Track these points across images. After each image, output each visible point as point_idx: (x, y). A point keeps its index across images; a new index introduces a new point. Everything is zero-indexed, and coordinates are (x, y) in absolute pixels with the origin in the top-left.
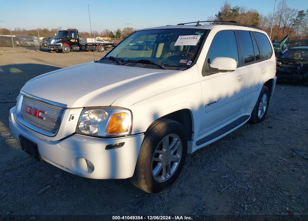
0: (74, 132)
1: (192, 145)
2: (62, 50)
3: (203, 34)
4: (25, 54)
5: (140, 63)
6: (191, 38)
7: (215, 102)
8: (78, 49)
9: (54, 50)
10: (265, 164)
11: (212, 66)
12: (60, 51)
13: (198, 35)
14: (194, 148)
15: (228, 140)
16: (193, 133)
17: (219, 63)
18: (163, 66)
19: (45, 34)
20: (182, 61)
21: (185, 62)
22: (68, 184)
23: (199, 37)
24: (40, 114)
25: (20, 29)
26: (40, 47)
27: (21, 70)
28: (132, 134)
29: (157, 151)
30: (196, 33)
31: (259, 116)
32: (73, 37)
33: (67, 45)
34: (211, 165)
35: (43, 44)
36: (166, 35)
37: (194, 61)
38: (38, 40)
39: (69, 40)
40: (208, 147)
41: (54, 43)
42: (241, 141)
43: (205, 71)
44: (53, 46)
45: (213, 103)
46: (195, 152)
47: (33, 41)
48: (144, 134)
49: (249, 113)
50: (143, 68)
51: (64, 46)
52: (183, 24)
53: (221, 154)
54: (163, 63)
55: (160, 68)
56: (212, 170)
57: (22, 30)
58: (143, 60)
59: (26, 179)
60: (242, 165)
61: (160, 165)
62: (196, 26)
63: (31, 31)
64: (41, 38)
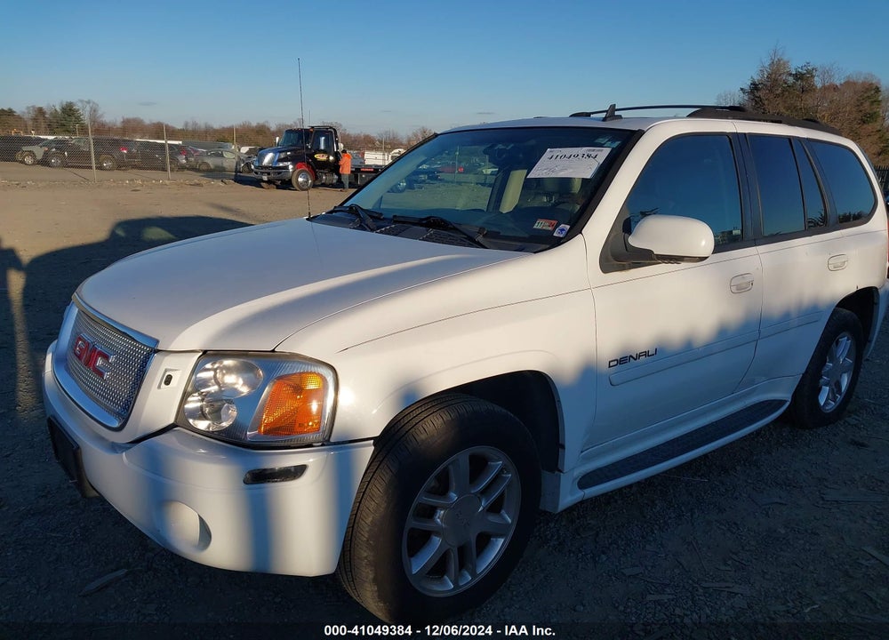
0: (172, 420)
1: (558, 487)
2: (290, 180)
3: (617, 144)
4: (197, 190)
5: (422, 225)
6: (580, 157)
7: (646, 354)
8: (335, 181)
9: (269, 182)
10: (811, 568)
11: (635, 241)
12: (286, 184)
13: (601, 145)
14: (569, 495)
15: (702, 475)
16: (563, 447)
17: (658, 233)
18: (480, 238)
19: (261, 137)
20: (541, 225)
21: (550, 228)
22: (176, 571)
23: (603, 154)
24: (100, 362)
25: (196, 124)
26: (237, 171)
27: (169, 231)
28: (332, 440)
29: (423, 498)
30: (600, 140)
31: (822, 404)
32: (322, 147)
33: (304, 168)
34: (624, 554)
35: (248, 165)
36: (512, 145)
37: (577, 224)
38: (234, 154)
39: (311, 156)
40: (633, 494)
41: (272, 161)
42: (746, 481)
43: (610, 257)
44: (267, 171)
45: (639, 356)
46: (570, 510)
47: (222, 155)
48: (374, 444)
49: (784, 393)
50: (423, 240)
51: (298, 171)
52: (588, 115)
53: (670, 518)
54: (484, 229)
55: (471, 241)
56: (625, 571)
57: (203, 126)
58: (429, 218)
59: (69, 543)
60: (730, 562)
61: (437, 541)
62: (604, 120)
63: (224, 130)
64: (245, 150)
